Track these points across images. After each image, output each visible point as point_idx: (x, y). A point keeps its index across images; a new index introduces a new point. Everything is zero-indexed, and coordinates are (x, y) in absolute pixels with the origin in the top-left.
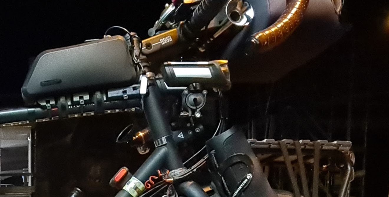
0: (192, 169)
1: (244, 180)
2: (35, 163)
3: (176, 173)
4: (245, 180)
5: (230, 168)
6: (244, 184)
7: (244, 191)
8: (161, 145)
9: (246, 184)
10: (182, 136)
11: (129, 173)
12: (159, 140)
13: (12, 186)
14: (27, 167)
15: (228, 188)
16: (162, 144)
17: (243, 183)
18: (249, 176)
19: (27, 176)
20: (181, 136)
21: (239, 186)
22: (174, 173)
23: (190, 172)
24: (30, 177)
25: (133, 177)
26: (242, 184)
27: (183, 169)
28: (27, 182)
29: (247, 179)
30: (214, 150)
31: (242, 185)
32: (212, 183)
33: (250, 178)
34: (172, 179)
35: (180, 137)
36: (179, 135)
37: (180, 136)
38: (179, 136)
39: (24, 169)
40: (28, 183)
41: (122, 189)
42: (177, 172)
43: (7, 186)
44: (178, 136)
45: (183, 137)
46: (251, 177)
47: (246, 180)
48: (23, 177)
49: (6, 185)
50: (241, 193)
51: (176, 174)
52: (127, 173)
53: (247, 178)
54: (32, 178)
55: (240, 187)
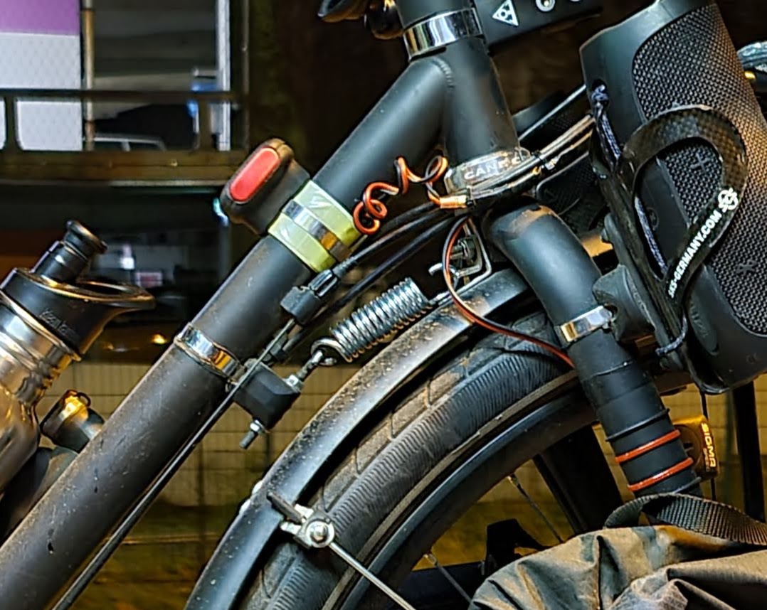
0: (542, 157)
1: (707, 217)
2: (245, 49)
3: (480, 171)
4: (712, 213)
5: (658, 160)
6: (709, 231)
7: (708, 261)
8: (426, 49)
9: (714, 231)
10: (510, 17)
11: (294, 166)
12: (419, 26)
13: (153, 146)
14: (213, 63)
15: (658, 244)
16: (432, 48)
17: (703, 228)
18: (728, 200)
19: (212, 107)
20: (507, 13)
21: (691, 241)
22: (475, 173)
23: (534, 172)
24: (226, 108)
25: (311, 183)
26: (699, 229)
27: (511, 157)
28: (213, 130)
29: (720, 211)
30: (603, 88)
31: (702, 234)
32: (608, 221)
33: (732, 208)
34: (461, 200)
35: (503, 19)
36: (501, 10)
37: (503, 14)
38: (497, 16)
39: (196, 73)
40: (215, 138)
41: (265, 233)
42: (485, 169)
43: (131, 144)
44: (495, 16)
45: (514, 21)
46: (733, 203)
47: (716, 216)
48: (193, 107)
49: (125, 141)
50: (699, 270)
51: (481, 175)
52: (285, 164)
53: (720, 206)
54: (233, 112)
55: (695, 245)
